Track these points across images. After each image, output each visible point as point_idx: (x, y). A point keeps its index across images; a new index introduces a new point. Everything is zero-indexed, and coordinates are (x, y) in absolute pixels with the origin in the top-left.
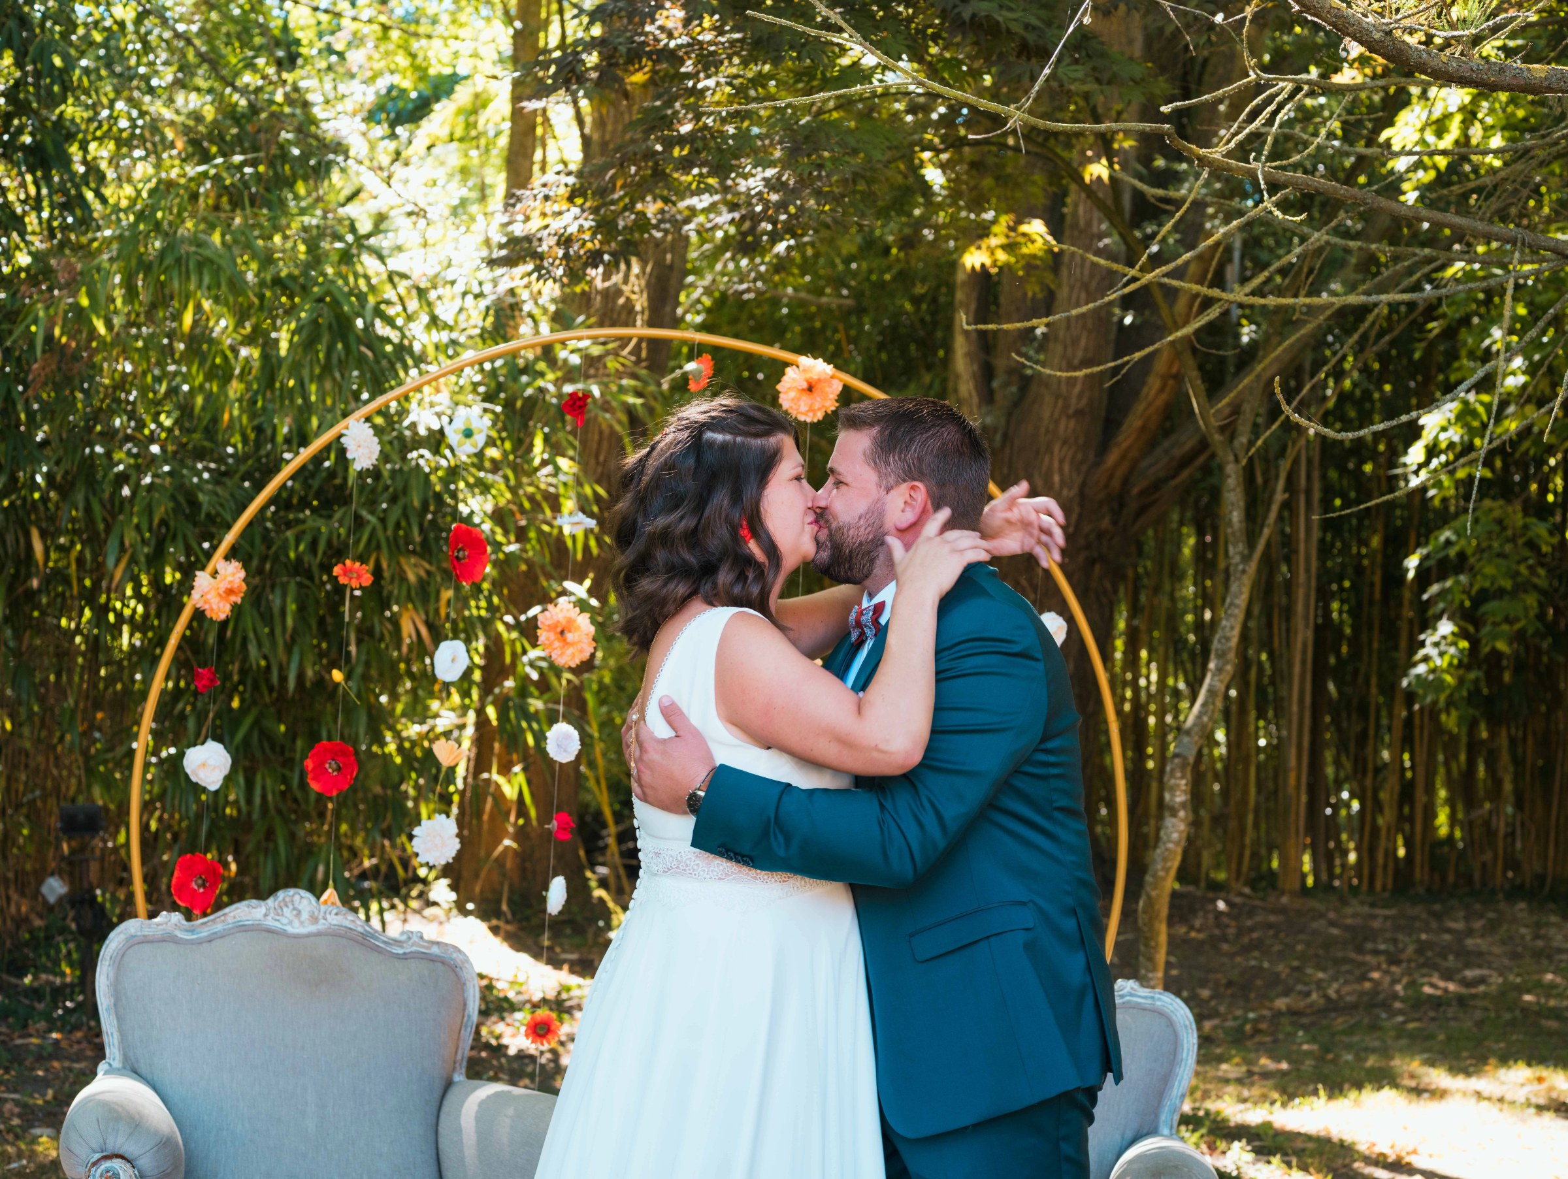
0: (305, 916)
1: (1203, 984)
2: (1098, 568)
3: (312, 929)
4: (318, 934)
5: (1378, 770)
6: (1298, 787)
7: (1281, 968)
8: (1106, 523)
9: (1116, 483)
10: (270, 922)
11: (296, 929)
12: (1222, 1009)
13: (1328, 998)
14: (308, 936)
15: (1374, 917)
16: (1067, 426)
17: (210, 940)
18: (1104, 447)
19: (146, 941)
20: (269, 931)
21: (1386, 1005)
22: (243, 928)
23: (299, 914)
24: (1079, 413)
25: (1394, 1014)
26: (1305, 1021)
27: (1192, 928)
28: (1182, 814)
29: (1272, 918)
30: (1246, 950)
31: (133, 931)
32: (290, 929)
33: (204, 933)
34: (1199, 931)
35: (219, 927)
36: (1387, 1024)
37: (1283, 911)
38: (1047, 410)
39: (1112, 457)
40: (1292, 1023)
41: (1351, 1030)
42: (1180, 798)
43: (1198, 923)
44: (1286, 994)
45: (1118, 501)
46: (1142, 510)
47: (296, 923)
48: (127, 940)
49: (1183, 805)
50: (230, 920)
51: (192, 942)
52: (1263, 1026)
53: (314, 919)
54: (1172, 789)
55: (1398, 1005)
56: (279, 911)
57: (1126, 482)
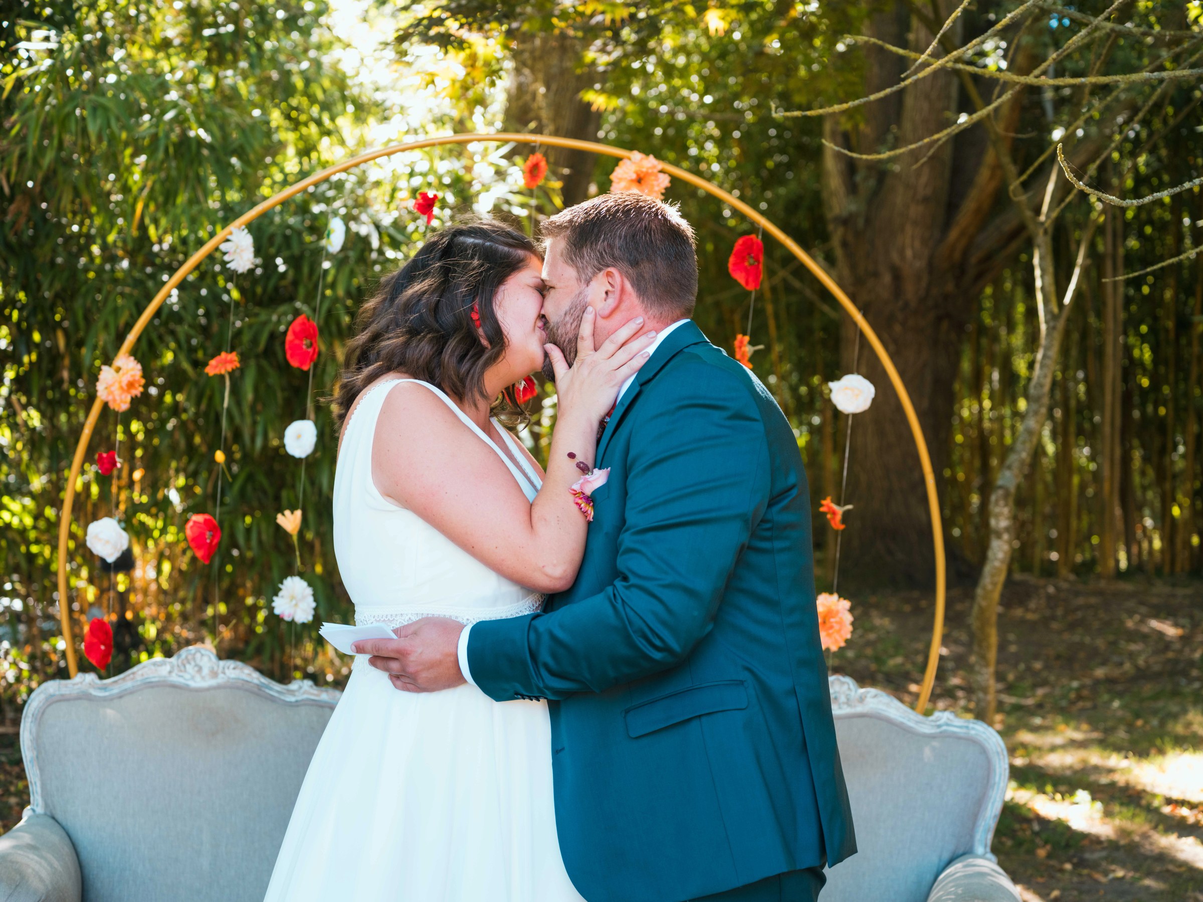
0: (206, 671)
1: (1036, 657)
2: (945, 325)
3: (213, 682)
4: (218, 687)
5: (1175, 476)
6: (1111, 492)
7: (1100, 643)
8: (950, 287)
9: (957, 255)
10: (174, 678)
11: (198, 683)
12: (1052, 678)
13: (1137, 668)
14: (208, 689)
15: (1174, 596)
16: (915, 211)
17: (120, 696)
18: (947, 225)
19: (63, 699)
20: (174, 686)
21: (1185, 673)
22: (150, 685)
23: (200, 669)
24: (926, 200)
25: (1191, 680)
26: (1119, 687)
27: (1027, 610)
28: (1006, 537)
29: (1093, 600)
30: (1072, 627)
31: (51, 691)
32: (193, 684)
33: (116, 690)
34: (1034, 611)
35: (128, 684)
36: (1187, 690)
37: (1100, 593)
38: (899, 198)
39: (954, 234)
40: (1109, 691)
41: (1156, 697)
42: (1003, 523)
43: (1032, 605)
44: (1104, 663)
45: (960, 269)
46: (979, 276)
47: (198, 678)
48: (47, 699)
49: (1007, 529)
50: (138, 677)
51: (104, 699)
52: (1085, 693)
53: (214, 674)
54: (997, 516)
55: (1195, 673)
56: (182, 668)
57: (966, 253)
